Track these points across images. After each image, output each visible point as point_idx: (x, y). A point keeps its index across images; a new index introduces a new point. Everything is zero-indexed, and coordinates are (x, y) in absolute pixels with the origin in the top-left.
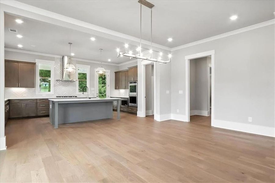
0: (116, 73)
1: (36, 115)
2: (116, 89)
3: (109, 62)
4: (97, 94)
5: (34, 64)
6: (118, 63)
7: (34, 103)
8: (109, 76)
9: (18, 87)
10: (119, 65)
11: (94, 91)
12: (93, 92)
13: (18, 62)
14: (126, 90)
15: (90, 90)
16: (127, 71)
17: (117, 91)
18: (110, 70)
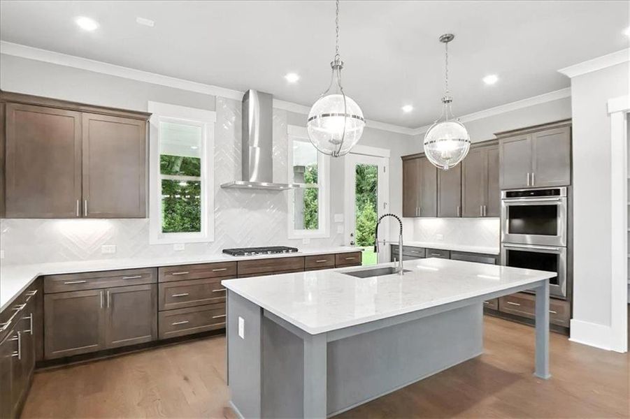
0: (405, 159)
1: (155, 338)
4: (352, 235)
5: (143, 117)
7: (146, 287)
8: (387, 169)
9: (82, 216)
11: (343, 223)
12: (340, 229)
13: (79, 107)
15: (332, 221)
18: (388, 149)
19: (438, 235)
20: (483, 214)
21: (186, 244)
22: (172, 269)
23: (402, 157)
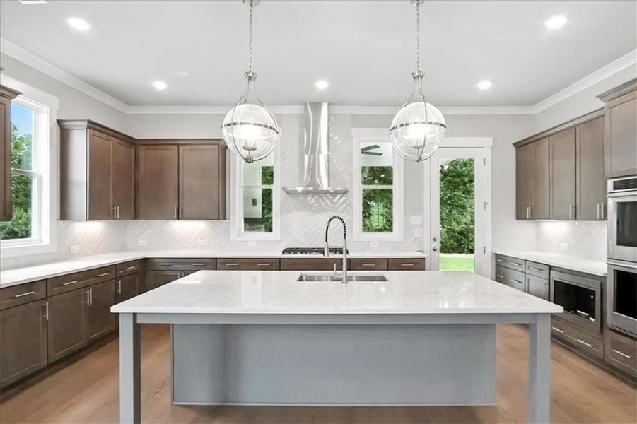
0: (519, 146)
2: (520, 216)
3: (484, 102)
4: (435, 240)
6: (532, 102)
10: (536, 110)
11: (422, 226)
12: (417, 233)
14: (577, 223)
15: (406, 224)
16: (593, 122)
17: (527, 227)
18: (489, 137)
19: (563, 244)
20: (600, 216)
21: (257, 242)
22: (225, 261)
23: (514, 144)
